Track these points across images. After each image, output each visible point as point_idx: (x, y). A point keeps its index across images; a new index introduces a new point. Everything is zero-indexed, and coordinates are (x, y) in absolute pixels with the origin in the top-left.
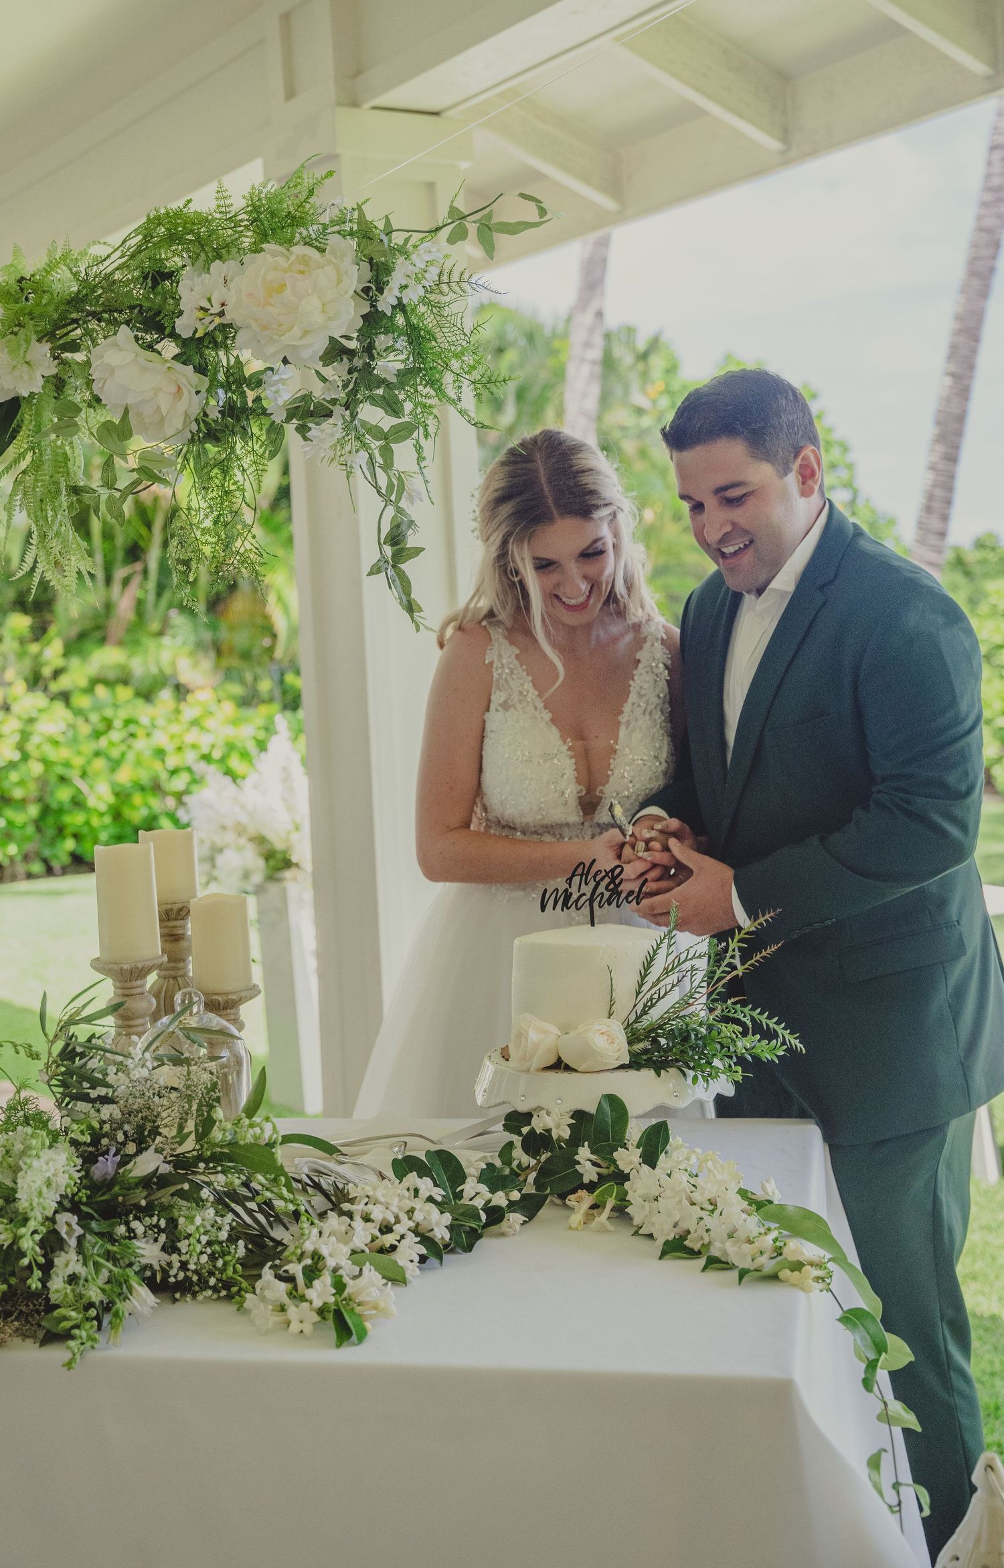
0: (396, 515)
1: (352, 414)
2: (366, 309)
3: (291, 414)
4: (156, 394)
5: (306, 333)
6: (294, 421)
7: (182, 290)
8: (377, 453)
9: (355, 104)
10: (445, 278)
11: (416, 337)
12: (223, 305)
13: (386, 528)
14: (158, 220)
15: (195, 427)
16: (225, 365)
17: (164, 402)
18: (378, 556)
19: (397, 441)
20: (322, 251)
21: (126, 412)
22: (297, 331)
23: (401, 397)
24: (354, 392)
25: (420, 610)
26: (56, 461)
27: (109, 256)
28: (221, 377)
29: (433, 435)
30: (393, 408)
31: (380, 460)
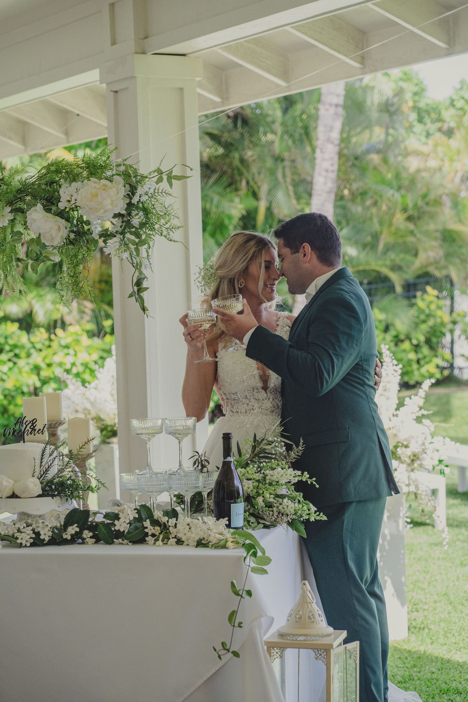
0: (139, 276)
1: (123, 237)
2: (128, 201)
3: (101, 236)
4: (51, 229)
5: (106, 211)
6: (102, 238)
7: (61, 191)
8: (133, 250)
9: (144, 53)
10: (156, 191)
11: (146, 211)
12: (76, 200)
13: (135, 280)
14: (52, 164)
15: (65, 241)
16: (76, 217)
17: (54, 233)
18: (132, 290)
19: (141, 246)
20: (111, 181)
21: (40, 235)
22: (102, 211)
23: (142, 232)
24: (124, 229)
25: (148, 310)
26: (11, 248)
27: (34, 176)
28: (75, 222)
29: (152, 247)
30: (138, 235)
31: (135, 253)
